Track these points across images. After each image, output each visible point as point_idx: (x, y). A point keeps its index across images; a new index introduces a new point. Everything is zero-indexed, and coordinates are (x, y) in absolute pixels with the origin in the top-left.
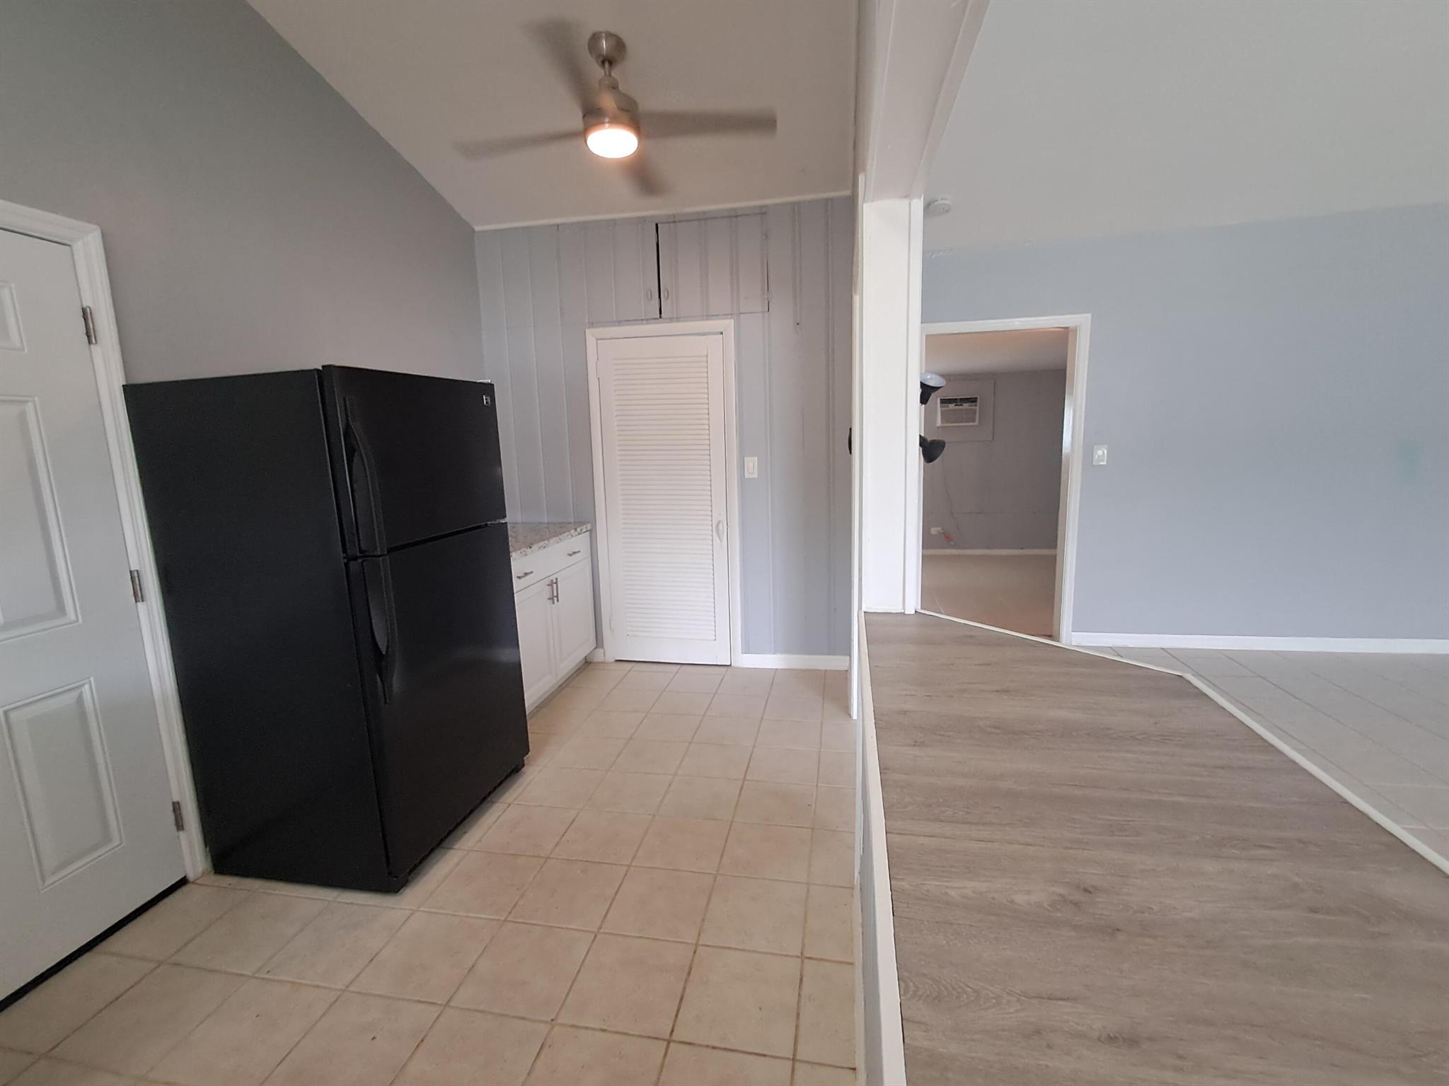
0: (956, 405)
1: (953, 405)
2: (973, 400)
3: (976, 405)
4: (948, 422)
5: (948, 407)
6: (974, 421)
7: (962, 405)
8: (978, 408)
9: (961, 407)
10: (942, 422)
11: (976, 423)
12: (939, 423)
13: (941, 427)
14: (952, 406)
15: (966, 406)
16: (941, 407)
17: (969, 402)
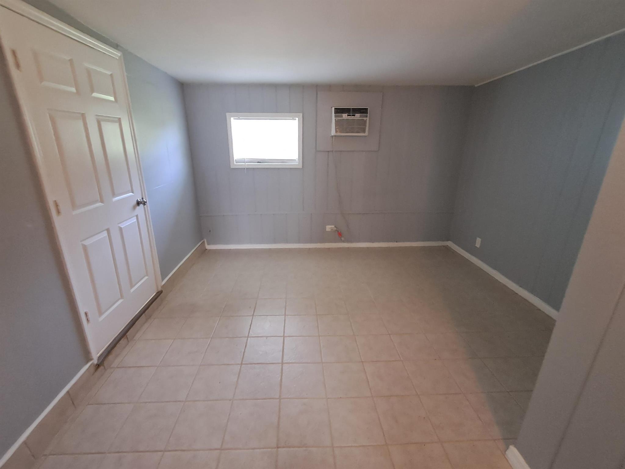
0: (348, 115)
1: (347, 114)
2: (363, 111)
3: (367, 117)
4: (341, 132)
5: (342, 116)
6: (364, 131)
7: (354, 115)
8: (368, 119)
9: (352, 117)
10: (336, 132)
11: (366, 134)
12: (333, 133)
13: (335, 136)
14: (345, 116)
15: (358, 116)
16: (335, 116)
17: (361, 113)
